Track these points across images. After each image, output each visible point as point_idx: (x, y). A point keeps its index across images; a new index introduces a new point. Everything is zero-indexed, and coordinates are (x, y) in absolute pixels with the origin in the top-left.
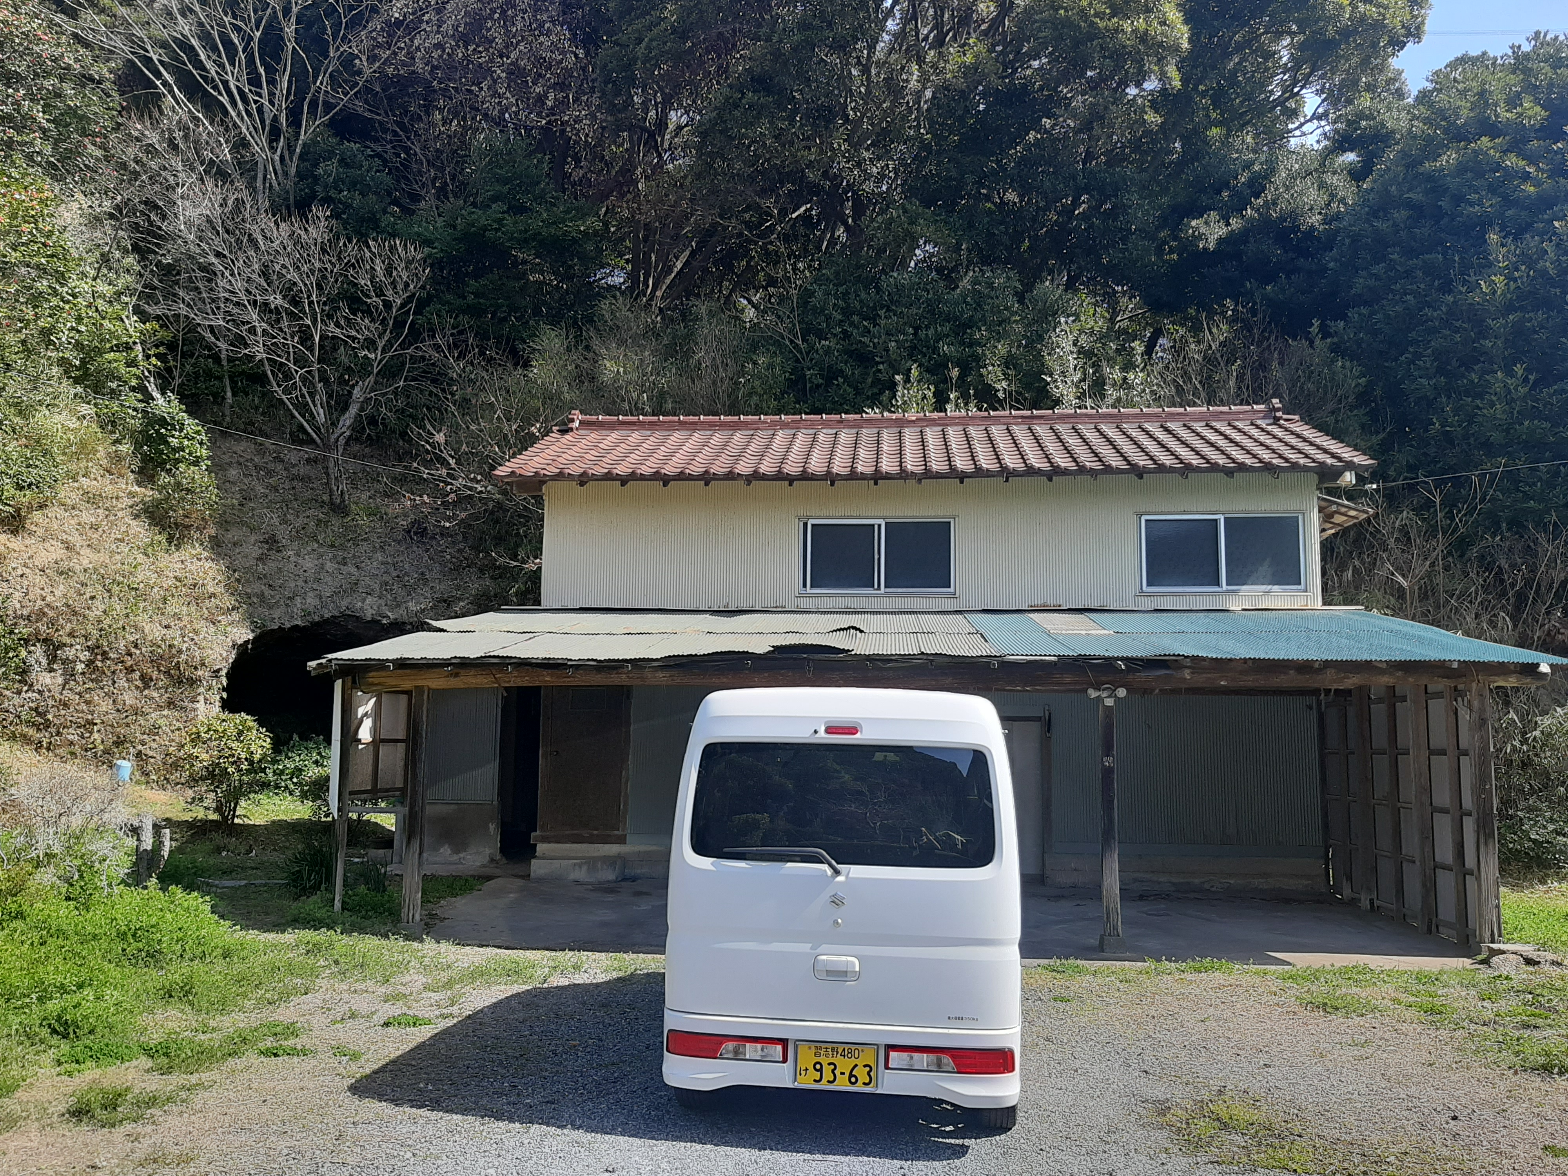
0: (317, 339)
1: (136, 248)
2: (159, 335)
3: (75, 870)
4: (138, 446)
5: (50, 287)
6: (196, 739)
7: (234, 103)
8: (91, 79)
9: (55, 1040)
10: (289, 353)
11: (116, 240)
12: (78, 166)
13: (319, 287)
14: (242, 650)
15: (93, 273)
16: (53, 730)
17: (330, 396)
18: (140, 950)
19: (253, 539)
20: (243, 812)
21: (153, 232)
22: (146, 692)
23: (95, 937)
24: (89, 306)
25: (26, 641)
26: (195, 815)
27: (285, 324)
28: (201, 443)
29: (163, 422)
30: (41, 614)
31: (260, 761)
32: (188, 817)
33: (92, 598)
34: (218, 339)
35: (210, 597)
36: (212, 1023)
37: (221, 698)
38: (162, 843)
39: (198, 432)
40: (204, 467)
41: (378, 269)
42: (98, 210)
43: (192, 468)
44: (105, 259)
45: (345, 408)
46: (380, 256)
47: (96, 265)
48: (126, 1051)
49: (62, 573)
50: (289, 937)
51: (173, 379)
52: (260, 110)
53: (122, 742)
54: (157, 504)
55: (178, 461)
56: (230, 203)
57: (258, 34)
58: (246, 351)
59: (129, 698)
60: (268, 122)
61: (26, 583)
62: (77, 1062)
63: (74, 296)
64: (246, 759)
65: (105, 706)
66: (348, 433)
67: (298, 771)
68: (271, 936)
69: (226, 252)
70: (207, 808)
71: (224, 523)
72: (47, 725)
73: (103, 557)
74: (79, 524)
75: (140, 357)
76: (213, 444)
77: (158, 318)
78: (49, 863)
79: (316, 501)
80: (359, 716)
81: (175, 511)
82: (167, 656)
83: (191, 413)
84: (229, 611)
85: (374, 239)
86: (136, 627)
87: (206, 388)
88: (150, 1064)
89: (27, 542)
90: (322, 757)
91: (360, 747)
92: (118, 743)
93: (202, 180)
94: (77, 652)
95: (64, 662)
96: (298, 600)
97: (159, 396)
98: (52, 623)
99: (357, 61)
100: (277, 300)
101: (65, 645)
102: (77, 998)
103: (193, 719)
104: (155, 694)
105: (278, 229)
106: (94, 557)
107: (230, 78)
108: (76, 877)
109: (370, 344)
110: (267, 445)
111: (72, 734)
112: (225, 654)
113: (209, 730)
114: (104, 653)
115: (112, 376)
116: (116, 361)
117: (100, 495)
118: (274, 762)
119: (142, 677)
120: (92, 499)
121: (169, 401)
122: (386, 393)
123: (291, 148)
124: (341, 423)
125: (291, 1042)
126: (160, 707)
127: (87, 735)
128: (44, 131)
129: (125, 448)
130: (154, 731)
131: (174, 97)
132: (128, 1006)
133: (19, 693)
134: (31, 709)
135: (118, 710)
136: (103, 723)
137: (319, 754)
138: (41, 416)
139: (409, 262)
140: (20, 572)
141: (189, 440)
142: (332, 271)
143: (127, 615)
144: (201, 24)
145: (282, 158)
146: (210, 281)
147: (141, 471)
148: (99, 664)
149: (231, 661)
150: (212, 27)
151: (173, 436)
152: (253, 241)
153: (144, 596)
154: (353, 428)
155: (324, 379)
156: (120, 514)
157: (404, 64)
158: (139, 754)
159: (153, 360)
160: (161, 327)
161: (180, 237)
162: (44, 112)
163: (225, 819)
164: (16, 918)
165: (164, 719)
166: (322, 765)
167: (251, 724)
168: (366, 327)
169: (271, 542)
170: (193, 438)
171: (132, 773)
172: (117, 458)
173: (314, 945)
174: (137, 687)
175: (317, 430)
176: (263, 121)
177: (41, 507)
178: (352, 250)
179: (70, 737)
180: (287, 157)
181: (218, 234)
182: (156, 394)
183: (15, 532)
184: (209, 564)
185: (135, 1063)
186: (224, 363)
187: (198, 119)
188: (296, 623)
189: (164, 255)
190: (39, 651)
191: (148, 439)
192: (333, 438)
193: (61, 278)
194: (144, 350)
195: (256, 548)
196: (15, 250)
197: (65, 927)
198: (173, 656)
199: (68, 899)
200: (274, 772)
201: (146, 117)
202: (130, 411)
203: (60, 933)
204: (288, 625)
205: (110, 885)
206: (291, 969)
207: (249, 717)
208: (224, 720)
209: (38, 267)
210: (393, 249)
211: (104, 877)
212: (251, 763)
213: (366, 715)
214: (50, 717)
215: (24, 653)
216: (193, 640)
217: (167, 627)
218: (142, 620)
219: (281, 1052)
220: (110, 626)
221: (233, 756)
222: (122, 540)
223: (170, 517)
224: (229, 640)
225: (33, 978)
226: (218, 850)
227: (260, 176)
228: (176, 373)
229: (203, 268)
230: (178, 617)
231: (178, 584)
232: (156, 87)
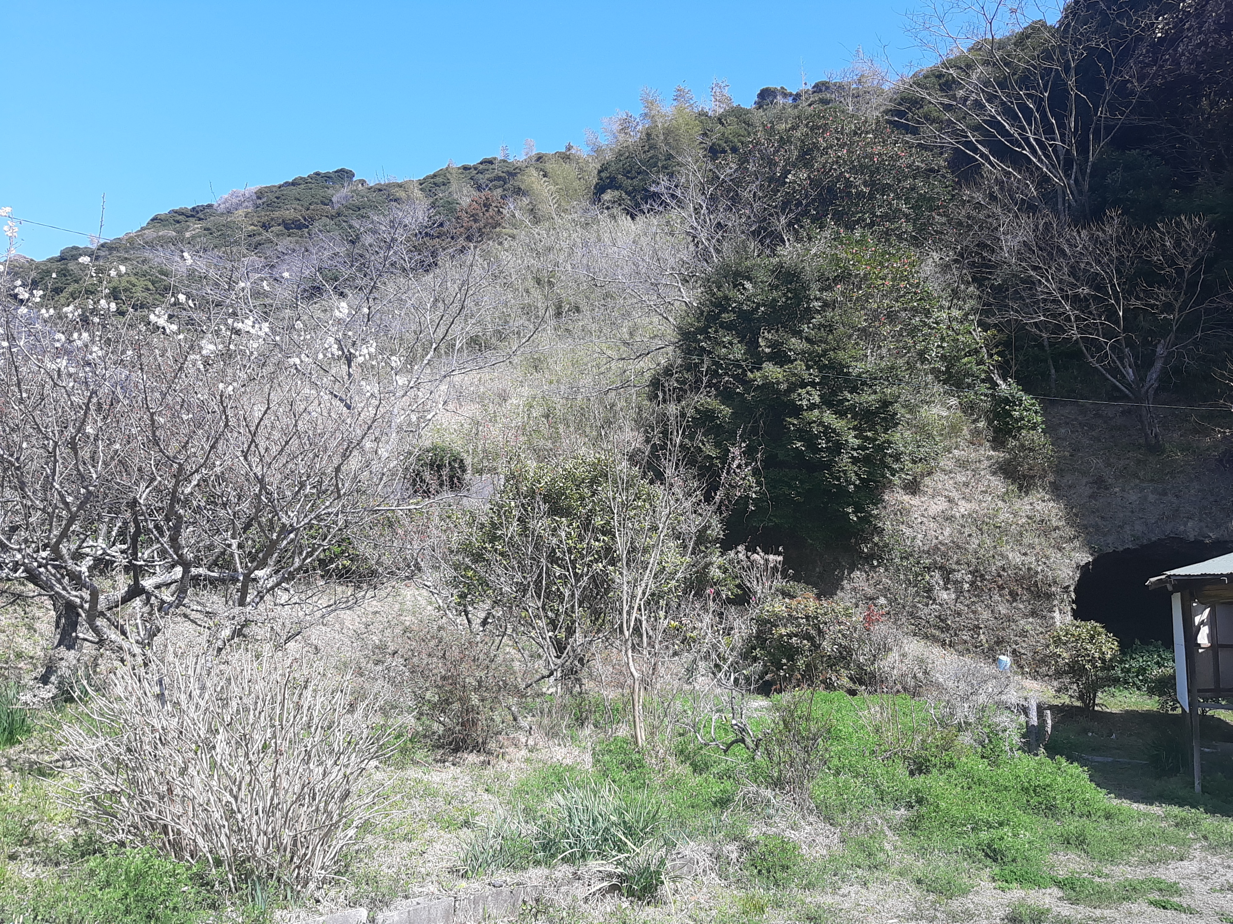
0: (1121, 314)
1: (975, 279)
2: (998, 338)
3: (985, 736)
4: (990, 422)
5: (921, 321)
6: (1058, 641)
7: (1034, 152)
8: (932, 170)
9: (989, 862)
10: (1098, 330)
11: (962, 277)
12: (930, 233)
13: (1118, 271)
14: (1084, 569)
15: (947, 304)
16: (952, 632)
17: (1136, 358)
18: (1040, 803)
19: (1084, 481)
20: (1101, 701)
21: (987, 265)
22: (1014, 604)
23: (1006, 788)
24: (948, 328)
25: (929, 569)
26: (1062, 701)
27: (1093, 308)
28: (1036, 412)
29: (1006, 401)
30: (936, 548)
31: (1111, 660)
32: (1057, 702)
33: (970, 535)
34: (1041, 331)
35: (1055, 530)
36: (1105, 871)
37: (1072, 608)
38: (1045, 721)
39: (1033, 405)
40: (1040, 430)
41: (1168, 244)
42: (947, 259)
43: (1031, 432)
44: (955, 293)
45: (1151, 364)
46: (1169, 233)
47: (949, 299)
48: (1041, 880)
49: (947, 519)
50: (1156, 809)
51: (1011, 368)
52: (1055, 151)
53: (1002, 642)
54: (1008, 462)
55: (1020, 428)
56: (1041, 227)
57: (1046, 95)
58: (1065, 336)
59: (1003, 609)
60: (1061, 157)
61: (924, 528)
62: (1007, 882)
63: (937, 323)
64: (1099, 658)
65: (986, 615)
66: (1156, 385)
67: (1142, 671)
68: (1142, 807)
69: (1041, 265)
70: (1071, 696)
71: (1059, 472)
72: (948, 628)
73: (974, 506)
74: (956, 483)
75: (986, 356)
76: (1045, 412)
77: (995, 326)
78: (967, 730)
79: (1134, 444)
80: (1196, 624)
81: (1022, 466)
82: (1027, 577)
83: (1026, 391)
84: (1071, 540)
85: (1162, 221)
86: (1002, 555)
87: (1036, 370)
88: (1061, 894)
89: (923, 499)
90: (1162, 658)
91: (1200, 651)
92: (999, 642)
93: (1017, 216)
94: (962, 575)
95: (956, 582)
96: (1127, 528)
97: (1001, 382)
98: (944, 555)
99: (1129, 85)
100: (1084, 290)
101: (954, 570)
102: (1000, 832)
103: (1052, 625)
104: (1021, 606)
105: (1080, 236)
106: (969, 506)
107: (1029, 134)
108: (987, 741)
109: (1168, 307)
110: (1088, 405)
111: (966, 636)
112: (1071, 574)
113: (1067, 634)
114: (982, 576)
115: (967, 374)
116: (969, 363)
117: (968, 461)
118: (1122, 662)
119: (1011, 593)
120: (963, 464)
121: (1010, 385)
122: (1186, 346)
123: (1082, 171)
124: (1148, 379)
125: (1176, 899)
126: (1026, 616)
127: (976, 636)
128: (906, 216)
129: (981, 424)
130: (1024, 634)
131: (991, 163)
132: (1038, 845)
133: (927, 605)
134: (936, 617)
135: (996, 618)
136: (986, 627)
137: (1159, 656)
138: (924, 411)
139: (1195, 231)
140: (920, 521)
141: (1027, 411)
142: (1128, 257)
143: (995, 547)
144: (1003, 103)
145: (1076, 180)
146: (1030, 289)
147: (994, 440)
148: (979, 584)
149: (1077, 579)
150: (1012, 103)
151: (1015, 410)
152: (1062, 252)
153: (1006, 532)
154: (1159, 379)
155: (1130, 343)
156: (982, 473)
157: (1170, 71)
158: (1014, 652)
159: (996, 357)
160: (998, 331)
161: (1005, 263)
162: (906, 204)
163: (1087, 706)
164: (949, 767)
165: (1028, 624)
166: (1163, 666)
167: (1101, 630)
168: (1163, 294)
169: (1099, 482)
170: (1030, 409)
171: (1011, 666)
172: (977, 432)
173: (1182, 819)
174: (1008, 601)
175: (1128, 386)
176: (1058, 158)
177: (930, 474)
178: (1143, 236)
179: (964, 637)
180: (1080, 178)
181: (1034, 253)
182: (1000, 382)
183: (914, 493)
184: (1051, 504)
185: (1049, 891)
186: (1047, 348)
187: (1010, 173)
188: (1127, 546)
189: (995, 279)
190: (937, 574)
191: (997, 416)
192: (1143, 391)
193: (927, 313)
194: (988, 351)
195: (1088, 488)
196: (897, 302)
197: (984, 778)
198: (1032, 577)
199: (983, 757)
200: (1122, 670)
201: (972, 184)
202: (982, 397)
203: (980, 782)
204: (1121, 549)
205: (1011, 750)
206: (1164, 837)
207: (1098, 624)
208: (1077, 627)
209: (913, 309)
210: (1179, 224)
211: (1007, 744)
212: (1103, 661)
213: (1202, 623)
214: (949, 622)
215: (927, 577)
216: (1045, 563)
217: (1025, 554)
218: (1006, 549)
219: (1169, 906)
220: (984, 556)
221: (1089, 655)
222: (986, 492)
223: (1019, 471)
224: (1073, 562)
225: (967, 813)
226: (1085, 731)
227: (1060, 200)
228: (1013, 363)
229: (1023, 281)
230: (1031, 546)
231: (1030, 521)
232: (977, 160)
